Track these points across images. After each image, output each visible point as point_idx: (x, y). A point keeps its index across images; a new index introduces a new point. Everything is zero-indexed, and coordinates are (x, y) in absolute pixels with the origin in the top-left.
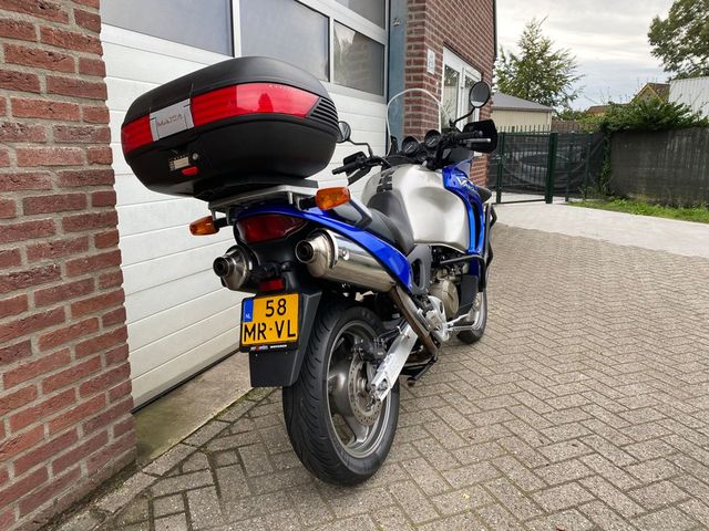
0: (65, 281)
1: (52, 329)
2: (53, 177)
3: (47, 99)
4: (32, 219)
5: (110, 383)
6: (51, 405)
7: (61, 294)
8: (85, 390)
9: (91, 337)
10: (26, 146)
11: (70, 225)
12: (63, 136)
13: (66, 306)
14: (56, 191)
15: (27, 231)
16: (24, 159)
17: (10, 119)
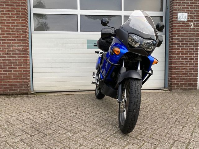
0: (17, 64)
1: (15, 69)
2: (17, 51)
3: (17, 42)
4: (13, 56)
5: (24, 80)
6: (14, 79)
7: (17, 65)
8: (19, 79)
9: (21, 72)
10: (13, 47)
11: (18, 57)
12: (18, 46)
13: (17, 67)
14: (17, 53)
15: (13, 57)
16: (13, 48)
17: (12, 44)
